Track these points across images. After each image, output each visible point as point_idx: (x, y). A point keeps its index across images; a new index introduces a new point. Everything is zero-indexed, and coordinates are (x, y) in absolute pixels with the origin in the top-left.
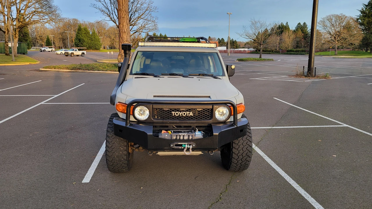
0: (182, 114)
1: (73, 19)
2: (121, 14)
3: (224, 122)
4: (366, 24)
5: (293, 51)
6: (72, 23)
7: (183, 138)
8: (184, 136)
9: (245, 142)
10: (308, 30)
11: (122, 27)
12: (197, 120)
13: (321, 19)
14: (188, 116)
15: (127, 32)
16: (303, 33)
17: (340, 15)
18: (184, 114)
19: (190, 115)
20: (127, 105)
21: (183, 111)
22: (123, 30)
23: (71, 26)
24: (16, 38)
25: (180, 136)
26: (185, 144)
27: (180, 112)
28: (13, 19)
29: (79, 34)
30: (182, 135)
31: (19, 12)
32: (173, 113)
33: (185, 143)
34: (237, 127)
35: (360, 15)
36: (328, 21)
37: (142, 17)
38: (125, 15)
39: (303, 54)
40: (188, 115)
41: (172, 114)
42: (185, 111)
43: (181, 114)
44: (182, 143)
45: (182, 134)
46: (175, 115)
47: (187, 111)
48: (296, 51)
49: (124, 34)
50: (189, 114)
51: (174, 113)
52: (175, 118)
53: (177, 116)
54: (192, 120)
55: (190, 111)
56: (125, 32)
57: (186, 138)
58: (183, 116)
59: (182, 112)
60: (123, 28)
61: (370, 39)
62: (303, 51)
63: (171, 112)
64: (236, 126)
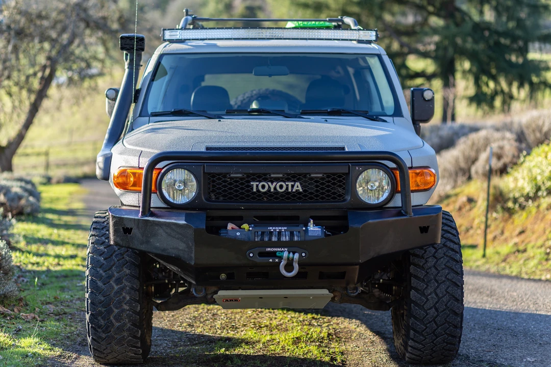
0: (275, 188)
3: (381, 209)
7: (279, 239)
8: (279, 233)
12: (311, 203)
14: (289, 193)
18: (281, 187)
19: (295, 189)
21: (278, 180)
25: (270, 234)
26: (282, 251)
27: (270, 184)
30: (275, 230)
32: (254, 184)
33: (283, 249)
34: (411, 218)
40: (290, 190)
41: (252, 189)
42: (283, 181)
43: (272, 187)
44: (275, 249)
45: (274, 228)
46: (258, 191)
47: (289, 180)
50: (293, 186)
51: (257, 186)
52: (259, 196)
53: (263, 193)
54: (299, 202)
55: (293, 181)
57: (285, 238)
59: (275, 184)
63: (249, 182)
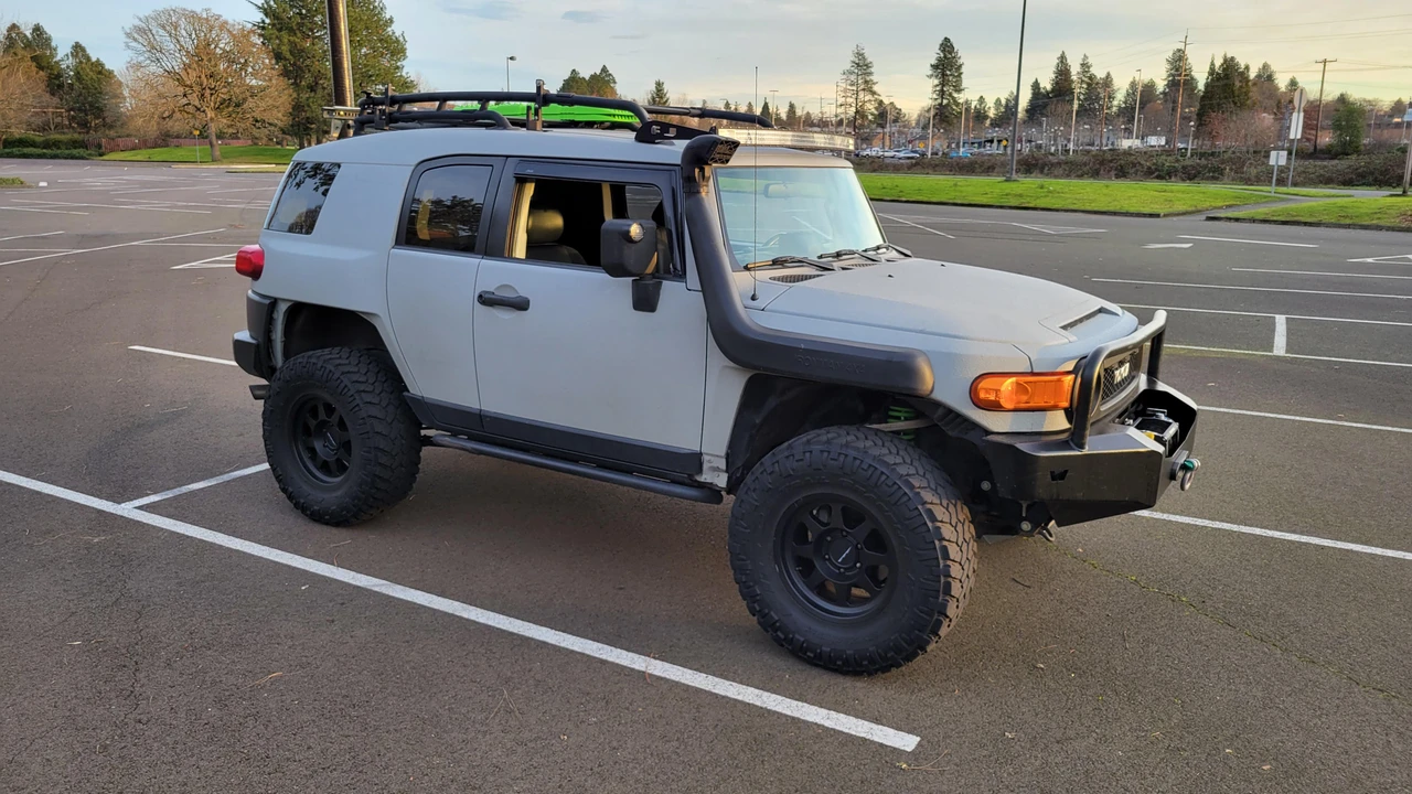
4: (288, 55)
5: (33, 144)
10: (58, 58)
13: (137, 23)
16: (41, 68)
17: (205, 16)
18: (1124, 370)
35: (263, 22)
36: (162, 32)
39: (82, 158)
40: (1125, 375)
48: (47, 145)
50: (1127, 368)
53: (1116, 384)
61: (309, 106)
62: (75, 144)
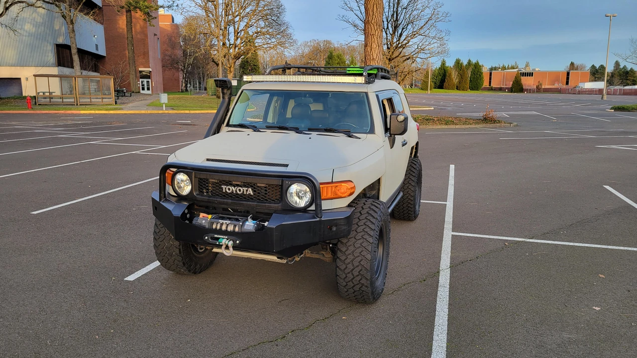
0: (236, 191)
1: (324, 41)
2: (370, 30)
3: (304, 210)
6: (322, 48)
7: (227, 227)
8: (228, 225)
9: (359, 251)
11: (369, 51)
12: (258, 202)
14: (245, 195)
15: (377, 59)
18: (240, 190)
20: (172, 173)
21: (238, 185)
22: (371, 56)
23: (320, 51)
24: (231, 72)
25: (222, 224)
26: (222, 238)
27: (233, 188)
28: (230, 45)
29: (329, 64)
30: (226, 223)
31: (236, 34)
32: (224, 187)
33: (224, 237)
34: (320, 221)
37: (422, 31)
38: (375, 31)
40: (245, 193)
41: (223, 190)
42: (241, 187)
43: (234, 190)
44: (220, 236)
45: (223, 221)
46: (226, 192)
47: (245, 186)
49: (372, 62)
50: (247, 191)
51: (226, 188)
52: (227, 195)
53: (230, 193)
54: (250, 201)
55: (247, 187)
56: (373, 58)
57: (230, 228)
58: (238, 194)
59: (236, 188)
60: (371, 53)
63: (221, 185)
64: (318, 219)
